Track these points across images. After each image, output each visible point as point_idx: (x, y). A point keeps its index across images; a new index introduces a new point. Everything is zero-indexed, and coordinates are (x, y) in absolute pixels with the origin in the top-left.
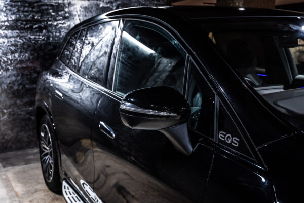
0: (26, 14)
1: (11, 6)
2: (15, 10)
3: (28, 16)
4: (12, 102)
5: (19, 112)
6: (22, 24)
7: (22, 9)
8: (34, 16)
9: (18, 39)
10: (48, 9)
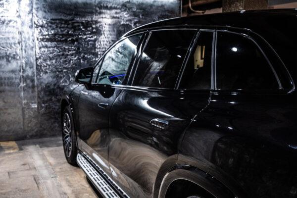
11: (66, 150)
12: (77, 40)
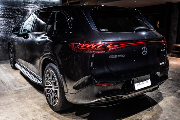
0: (7, 12)
1: (2, 9)
2: (3, 11)
3: (8, 13)
4: (2, 43)
5: (5, 47)
6: (6, 16)
7: (5, 11)
8: (10, 13)
9: (4, 21)
10: (15, 11)
11: (11, 63)
12: (14, 17)
